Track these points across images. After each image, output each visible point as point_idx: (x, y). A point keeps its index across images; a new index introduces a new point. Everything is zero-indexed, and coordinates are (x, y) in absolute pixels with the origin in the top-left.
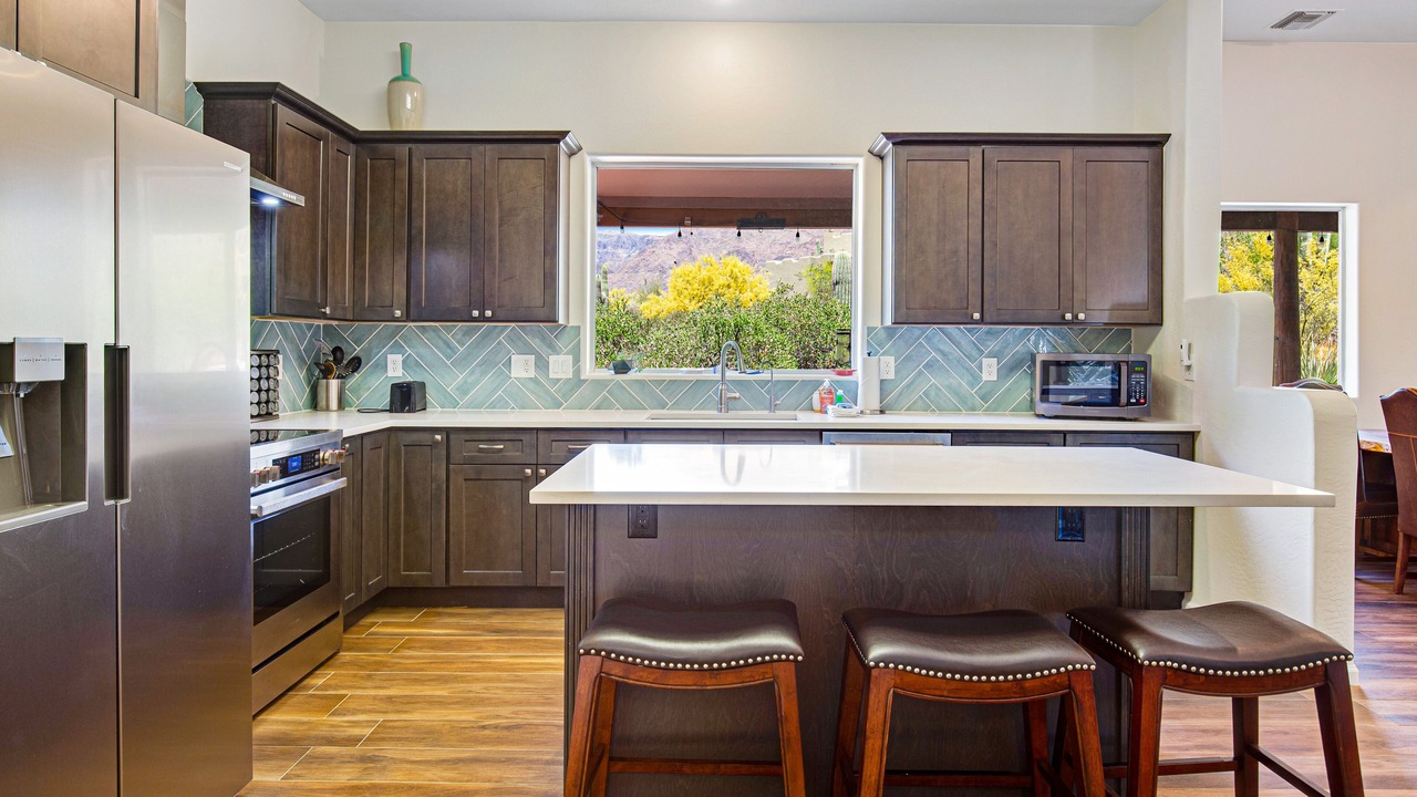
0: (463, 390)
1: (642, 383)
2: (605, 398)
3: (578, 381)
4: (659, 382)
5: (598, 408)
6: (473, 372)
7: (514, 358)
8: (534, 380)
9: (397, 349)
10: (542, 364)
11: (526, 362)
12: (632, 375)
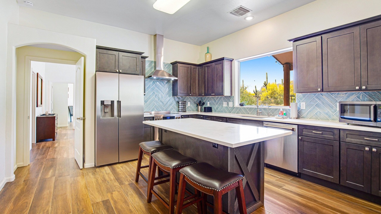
0: (217, 109)
1: (244, 108)
2: (238, 111)
3: (233, 108)
4: (248, 108)
5: (237, 113)
6: (218, 105)
7: (224, 102)
8: (227, 107)
9: (209, 101)
10: (228, 104)
11: (226, 103)
12: (244, 107)
